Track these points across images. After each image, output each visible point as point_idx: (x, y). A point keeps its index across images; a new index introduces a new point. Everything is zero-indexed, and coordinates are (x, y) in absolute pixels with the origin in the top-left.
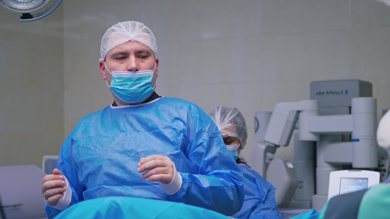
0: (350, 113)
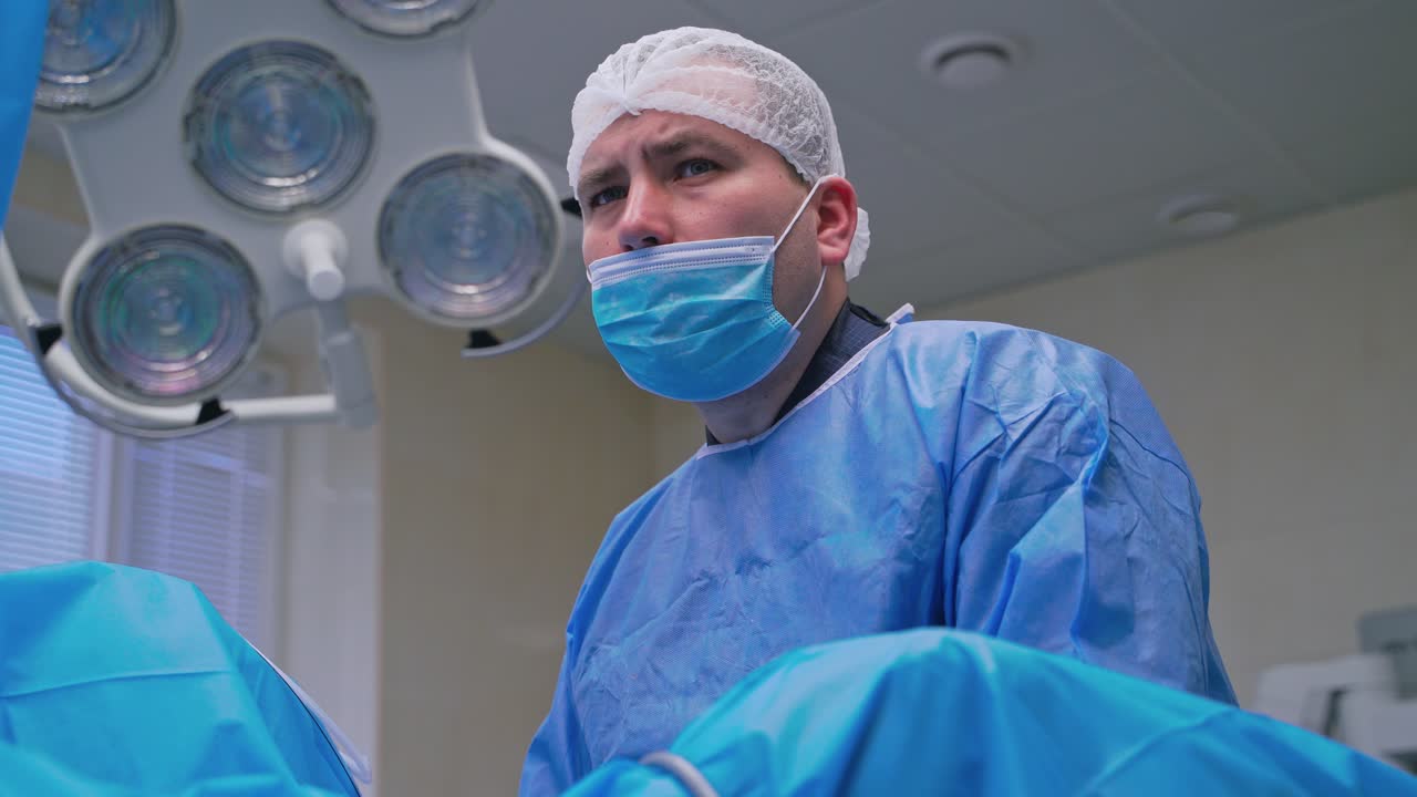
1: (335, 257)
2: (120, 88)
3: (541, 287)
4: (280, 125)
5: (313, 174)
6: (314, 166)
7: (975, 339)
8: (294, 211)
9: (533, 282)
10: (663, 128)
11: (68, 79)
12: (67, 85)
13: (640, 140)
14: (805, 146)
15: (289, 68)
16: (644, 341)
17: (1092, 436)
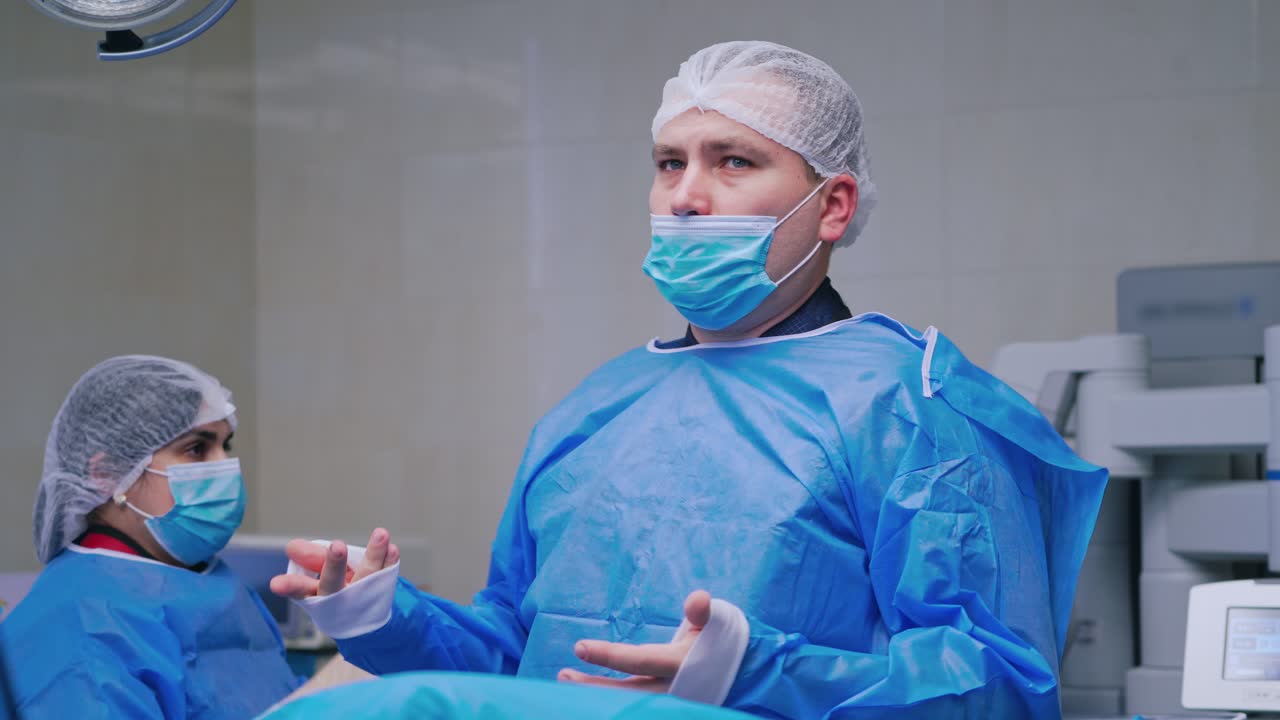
0: (1259, 378)
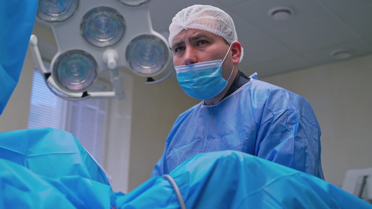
1: (115, 59)
2: (66, 17)
3: (165, 67)
4: (103, 26)
5: (110, 39)
6: (111, 37)
7: (269, 91)
8: (106, 47)
9: (163, 66)
10: (194, 33)
11: (53, 15)
12: (53, 16)
13: (188, 36)
14: (229, 35)
15: (105, 13)
16: (191, 87)
17: (295, 120)
